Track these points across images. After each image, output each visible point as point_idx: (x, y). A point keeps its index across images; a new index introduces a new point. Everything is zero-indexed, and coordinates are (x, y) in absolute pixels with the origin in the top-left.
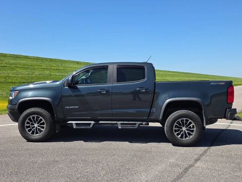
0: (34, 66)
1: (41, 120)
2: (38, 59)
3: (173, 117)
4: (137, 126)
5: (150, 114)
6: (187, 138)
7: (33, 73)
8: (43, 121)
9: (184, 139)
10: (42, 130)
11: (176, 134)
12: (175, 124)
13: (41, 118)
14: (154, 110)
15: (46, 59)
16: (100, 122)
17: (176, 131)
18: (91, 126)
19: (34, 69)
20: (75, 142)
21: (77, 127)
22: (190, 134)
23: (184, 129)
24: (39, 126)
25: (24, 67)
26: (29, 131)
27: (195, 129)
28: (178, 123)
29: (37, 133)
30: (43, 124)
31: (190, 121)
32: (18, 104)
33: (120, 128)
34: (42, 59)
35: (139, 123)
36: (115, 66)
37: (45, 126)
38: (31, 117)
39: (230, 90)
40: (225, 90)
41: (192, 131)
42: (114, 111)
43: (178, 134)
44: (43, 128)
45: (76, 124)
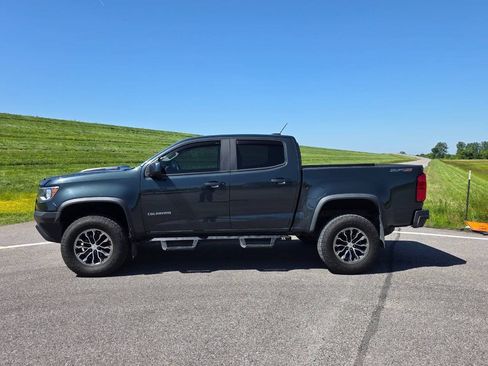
0: (32, 133)
1: (104, 237)
2: (39, 121)
3: (333, 227)
4: (272, 241)
5: (293, 221)
6: (356, 260)
7: (34, 147)
8: (108, 238)
9: (350, 262)
10: (106, 254)
11: (337, 254)
12: (337, 237)
13: (103, 233)
14: (300, 214)
15: (56, 122)
16: (209, 238)
17: (337, 249)
18: (194, 245)
19: (34, 139)
20: (165, 273)
21: (170, 248)
22: (359, 254)
23: (350, 245)
24: (99, 249)
25: (16, 135)
26: (82, 257)
27: (367, 245)
28: (341, 236)
29: (96, 261)
30: (108, 244)
31: (360, 232)
32: (60, 210)
33: (244, 246)
34: (48, 122)
35: (276, 237)
36: (233, 142)
37: (111, 248)
38: (85, 232)
39: (420, 180)
40: (413, 180)
41: (364, 248)
42: (234, 219)
43: (341, 255)
44: (108, 251)
45: (167, 242)
